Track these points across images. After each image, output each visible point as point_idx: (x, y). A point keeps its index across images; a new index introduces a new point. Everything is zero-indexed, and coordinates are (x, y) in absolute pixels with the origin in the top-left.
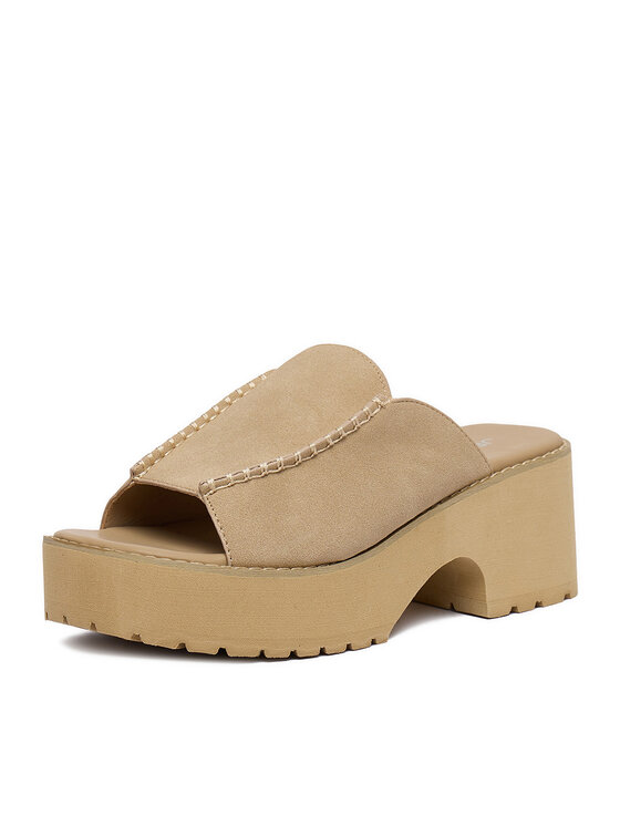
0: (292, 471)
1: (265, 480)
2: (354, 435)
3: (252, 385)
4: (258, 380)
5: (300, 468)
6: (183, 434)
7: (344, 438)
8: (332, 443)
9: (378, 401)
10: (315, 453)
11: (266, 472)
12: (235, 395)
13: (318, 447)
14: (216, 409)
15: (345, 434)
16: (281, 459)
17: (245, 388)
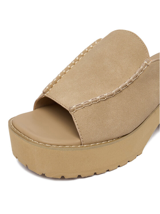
0: (111, 99)
1: (99, 104)
2: (137, 80)
3: (91, 46)
4: (93, 44)
5: (115, 97)
6: (64, 71)
7: (133, 82)
8: (128, 85)
9: (146, 63)
10: (121, 90)
11: (99, 100)
12: (84, 52)
13: (122, 88)
14: (77, 58)
15: (133, 80)
16: (106, 94)
17: (89, 48)
